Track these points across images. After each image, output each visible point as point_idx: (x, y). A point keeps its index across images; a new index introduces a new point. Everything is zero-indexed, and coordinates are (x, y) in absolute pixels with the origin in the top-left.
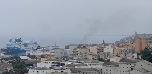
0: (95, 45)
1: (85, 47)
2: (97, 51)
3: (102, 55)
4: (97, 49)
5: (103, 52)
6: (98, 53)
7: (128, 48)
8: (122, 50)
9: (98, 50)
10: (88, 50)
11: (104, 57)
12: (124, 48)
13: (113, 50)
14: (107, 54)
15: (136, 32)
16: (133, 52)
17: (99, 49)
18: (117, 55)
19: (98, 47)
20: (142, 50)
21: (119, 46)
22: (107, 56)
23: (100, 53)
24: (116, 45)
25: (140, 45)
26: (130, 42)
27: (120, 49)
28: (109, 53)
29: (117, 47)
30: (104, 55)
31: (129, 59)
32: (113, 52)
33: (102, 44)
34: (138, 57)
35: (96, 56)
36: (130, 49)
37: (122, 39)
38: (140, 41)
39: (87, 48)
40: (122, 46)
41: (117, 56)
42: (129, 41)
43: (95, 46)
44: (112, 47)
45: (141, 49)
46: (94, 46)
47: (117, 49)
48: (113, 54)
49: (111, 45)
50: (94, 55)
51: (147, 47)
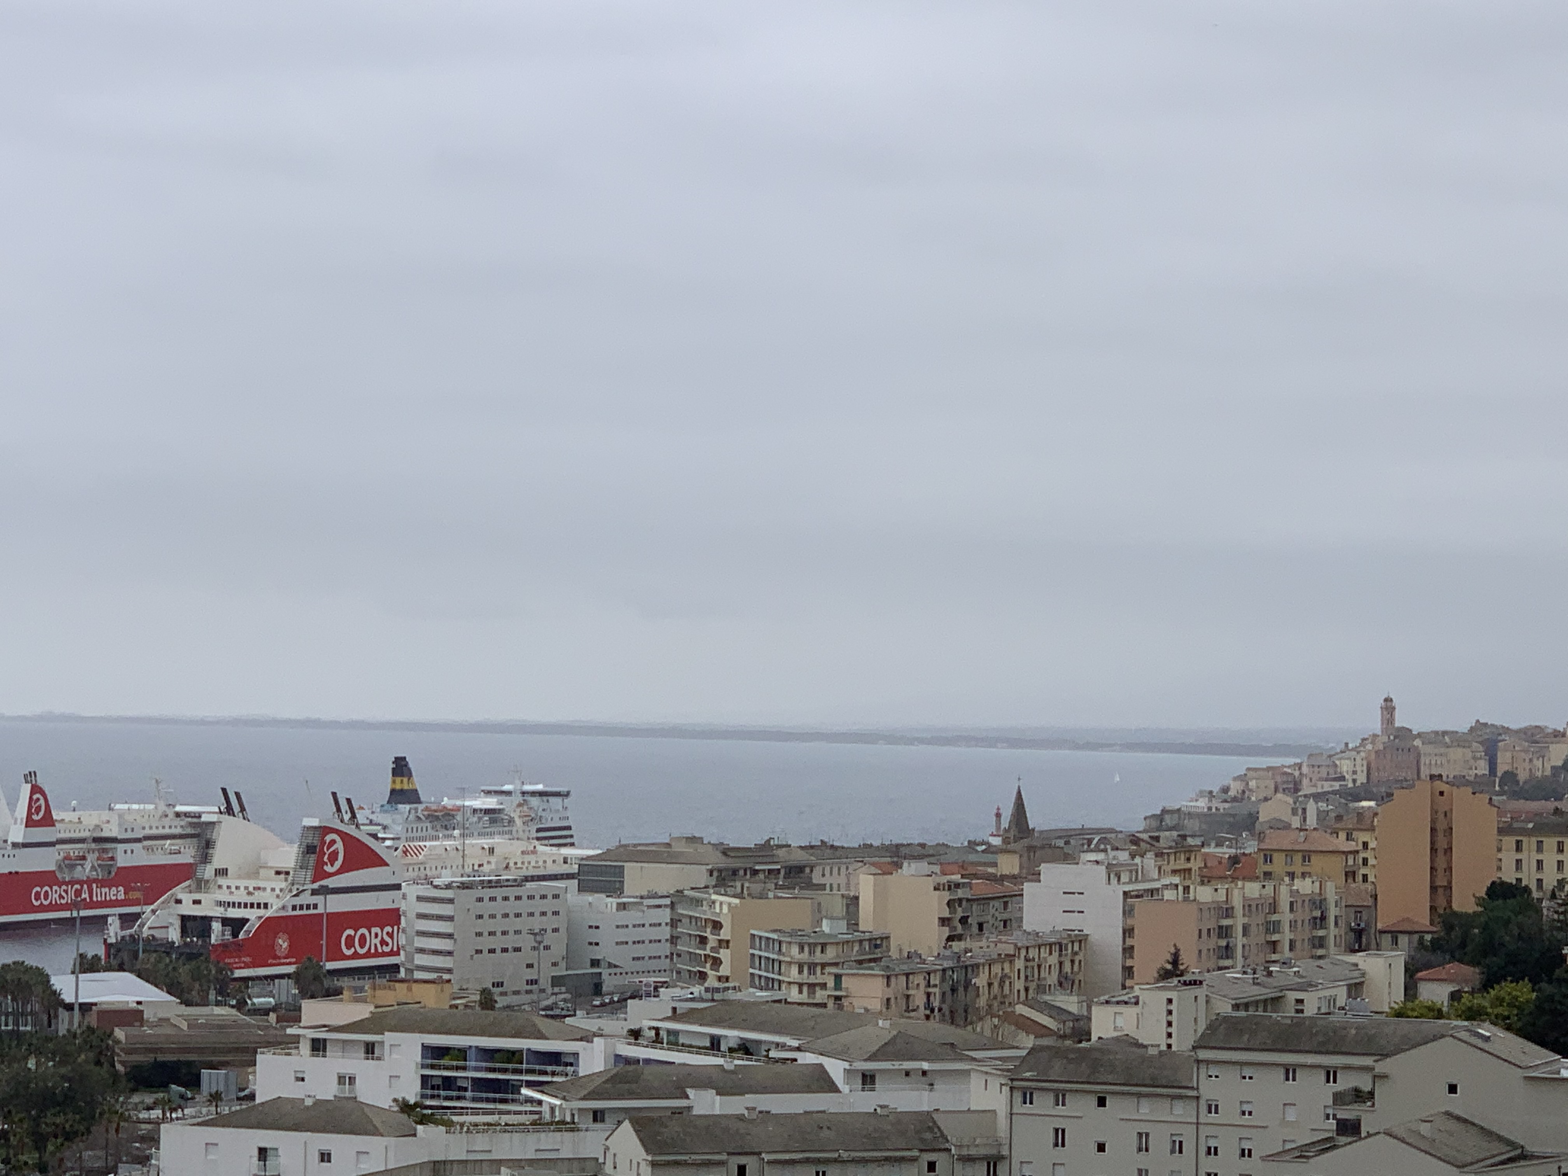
0: (923, 853)
1: (800, 869)
2: (943, 921)
3: (996, 969)
4: (946, 896)
5: (1017, 937)
6: (957, 946)
7: (1298, 884)
8: (1229, 912)
9: (950, 904)
10: (839, 907)
11: (1019, 985)
12: (1253, 889)
13: (1128, 912)
14: (1053, 959)
15: (1388, 707)
16: (1359, 933)
17: (960, 893)
18: (1175, 962)
19: (957, 878)
20: (1456, 907)
21: (1195, 865)
22: (1052, 979)
23: (977, 949)
24: (1158, 855)
25: (1434, 850)
26: (1322, 816)
27: (1204, 894)
28: (1082, 940)
29: (1176, 880)
30: (1020, 964)
31: (1310, 1010)
32: (1128, 932)
33: (996, 841)
34: (1410, 990)
35: (935, 980)
36: (1319, 903)
37: (1225, 790)
38: (1434, 812)
39: (822, 887)
40: (1234, 860)
41: (1165, 975)
42: (1312, 808)
43: (923, 867)
44: (1113, 871)
45: (1441, 902)
46: (909, 868)
47: (1169, 895)
48: (1128, 951)
49: (1100, 856)
50: (905, 968)
51: (1509, 876)
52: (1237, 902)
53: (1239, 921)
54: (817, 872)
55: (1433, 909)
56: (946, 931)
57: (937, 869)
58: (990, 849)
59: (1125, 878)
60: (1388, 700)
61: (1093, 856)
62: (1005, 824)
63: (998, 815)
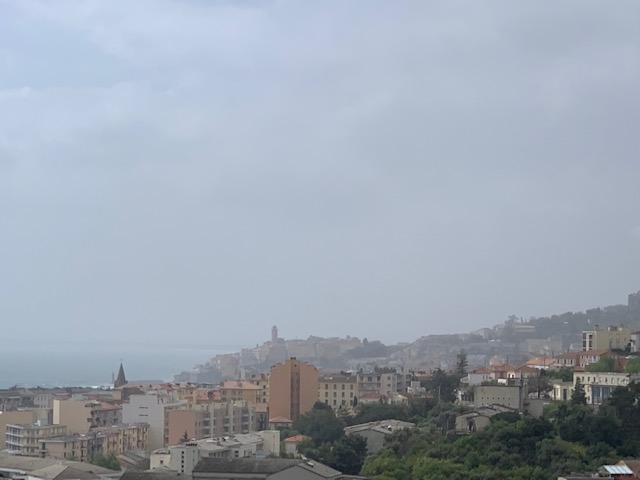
0: (81, 390)
1: (29, 398)
2: (89, 420)
3: (111, 439)
4: (90, 409)
5: (120, 426)
6: (94, 430)
7: (237, 403)
8: (208, 415)
9: (92, 413)
10: (45, 416)
11: (121, 446)
12: (218, 406)
13: (167, 415)
14: (135, 435)
15: (275, 330)
16: (261, 423)
17: (96, 408)
18: (186, 436)
19: (95, 402)
20: (302, 412)
21: (194, 395)
22: (134, 444)
23: (101, 432)
24: (180, 391)
25: (292, 389)
26: (247, 375)
27: (198, 408)
28: (147, 426)
29: (186, 401)
30: (121, 437)
31: (241, 455)
32: (167, 424)
33: (112, 387)
34: (282, 447)
35: (85, 444)
36: (245, 411)
37: (207, 364)
38: (292, 374)
39: (38, 406)
40: (210, 393)
41: (182, 441)
42: (243, 372)
43: (80, 396)
44: (160, 398)
45: (295, 411)
46: (75, 397)
47: (183, 408)
48: (167, 431)
49: (155, 392)
50: (72, 439)
51: (323, 400)
52: (211, 411)
53: (212, 419)
54: (36, 399)
55: (292, 413)
56: (90, 424)
57: (86, 398)
58: (109, 389)
59: (165, 401)
60: (275, 327)
61: (151, 392)
62: (116, 379)
63: (113, 375)
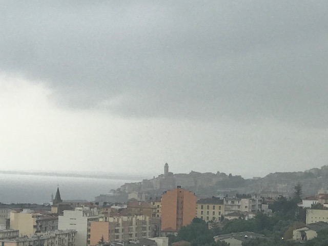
0: (29, 206)
2: (35, 227)
3: (50, 241)
4: (36, 219)
5: (56, 232)
6: (39, 234)
7: (138, 217)
8: (118, 225)
9: (37, 222)
12: (125, 218)
13: (89, 225)
14: (67, 238)
15: (166, 166)
16: (155, 232)
17: (40, 219)
18: (102, 240)
19: (39, 214)
20: (184, 224)
21: (109, 211)
22: (66, 244)
23: (44, 235)
24: (98, 208)
25: (178, 208)
26: (146, 198)
27: (111, 220)
28: (75, 233)
29: (103, 215)
30: (57, 239)
32: (89, 230)
33: (51, 204)
35: (32, 244)
36: (144, 222)
37: (119, 190)
38: (178, 197)
40: (120, 210)
42: (143, 196)
43: (29, 210)
44: (85, 213)
45: (180, 223)
46: (25, 211)
47: (101, 220)
48: (89, 236)
49: (81, 208)
50: (23, 240)
51: (199, 216)
52: (120, 222)
53: (121, 228)
55: (177, 225)
56: (35, 230)
57: (33, 211)
58: (49, 206)
59: (88, 215)
60: (167, 164)
61: (79, 208)
62: (54, 198)
63: (52, 196)
